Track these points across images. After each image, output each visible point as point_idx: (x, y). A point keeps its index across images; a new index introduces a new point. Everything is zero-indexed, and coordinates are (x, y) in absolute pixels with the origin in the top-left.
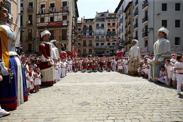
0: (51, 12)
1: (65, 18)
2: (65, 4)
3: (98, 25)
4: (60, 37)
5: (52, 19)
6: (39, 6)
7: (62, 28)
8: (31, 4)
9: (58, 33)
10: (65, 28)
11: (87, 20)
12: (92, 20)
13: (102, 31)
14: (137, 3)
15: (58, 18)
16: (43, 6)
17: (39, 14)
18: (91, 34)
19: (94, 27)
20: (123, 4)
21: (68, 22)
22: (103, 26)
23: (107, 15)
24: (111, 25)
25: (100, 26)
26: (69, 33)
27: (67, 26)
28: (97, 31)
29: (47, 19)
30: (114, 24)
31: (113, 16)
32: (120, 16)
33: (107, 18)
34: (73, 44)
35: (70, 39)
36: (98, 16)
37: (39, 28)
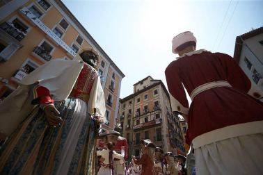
0: (145, 114)
1: (158, 116)
2: (157, 103)
4: (154, 137)
5: (146, 120)
6: (135, 110)
7: (156, 128)
8: (130, 111)
9: (153, 133)
10: (159, 127)
15: (151, 118)
16: (139, 110)
17: (137, 116)
21: (161, 120)
26: (164, 132)
27: (160, 124)
29: (142, 121)
37: (136, 130)
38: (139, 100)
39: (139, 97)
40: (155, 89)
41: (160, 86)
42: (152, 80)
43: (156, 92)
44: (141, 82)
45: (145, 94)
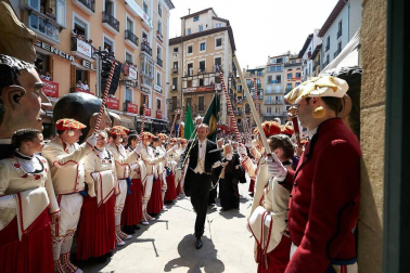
1: (218, 80)
2: (218, 61)
3: (270, 78)
5: (201, 82)
6: (185, 65)
8: (176, 64)
9: (209, 100)
11: (252, 71)
12: (260, 70)
13: (278, 88)
14: (328, 48)
15: (209, 81)
18: (259, 93)
19: (264, 81)
20: (311, 45)
22: (279, 78)
23: (286, 60)
24: (294, 76)
25: (274, 79)
26: (224, 100)
27: (220, 91)
28: (269, 88)
29: (195, 83)
30: (299, 75)
31: (298, 61)
32: (306, 62)
33: (287, 65)
34: (228, 113)
35: (224, 107)
36: (271, 62)
37: (186, 94)
38: (190, 50)
39: (190, 43)
40: (218, 36)
41: (226, 33)
42: (215, 18)
43: (219, 43)
44: (196, 16)
45: (201, 40)
